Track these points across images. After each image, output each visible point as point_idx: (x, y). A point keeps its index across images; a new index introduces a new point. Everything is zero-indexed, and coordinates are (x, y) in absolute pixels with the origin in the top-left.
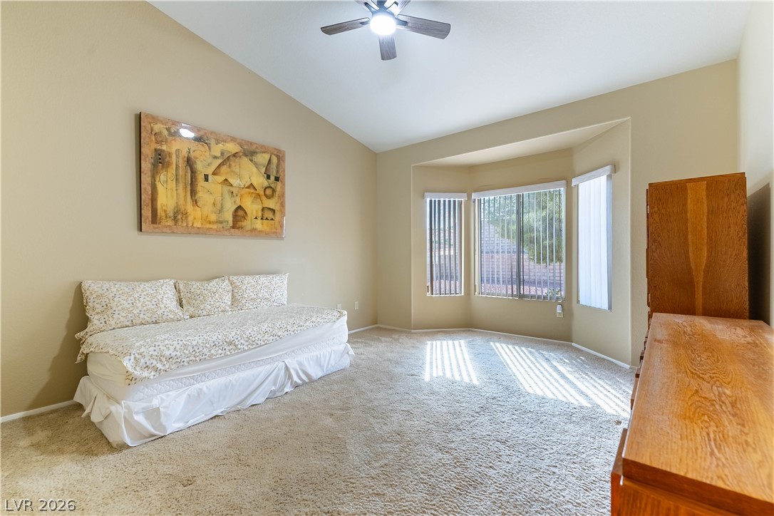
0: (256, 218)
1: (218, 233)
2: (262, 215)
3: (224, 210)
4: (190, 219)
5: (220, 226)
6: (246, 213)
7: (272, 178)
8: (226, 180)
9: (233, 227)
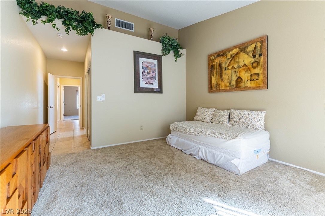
0: (247, 81)
1: (230, 90)
2: (251, 78)
3: (232, 80)
4: (221, 86)
5: (231, 87)
6: (242, 79)
7: (257, 56)
8: (233, 67)
9: (236, 87)
